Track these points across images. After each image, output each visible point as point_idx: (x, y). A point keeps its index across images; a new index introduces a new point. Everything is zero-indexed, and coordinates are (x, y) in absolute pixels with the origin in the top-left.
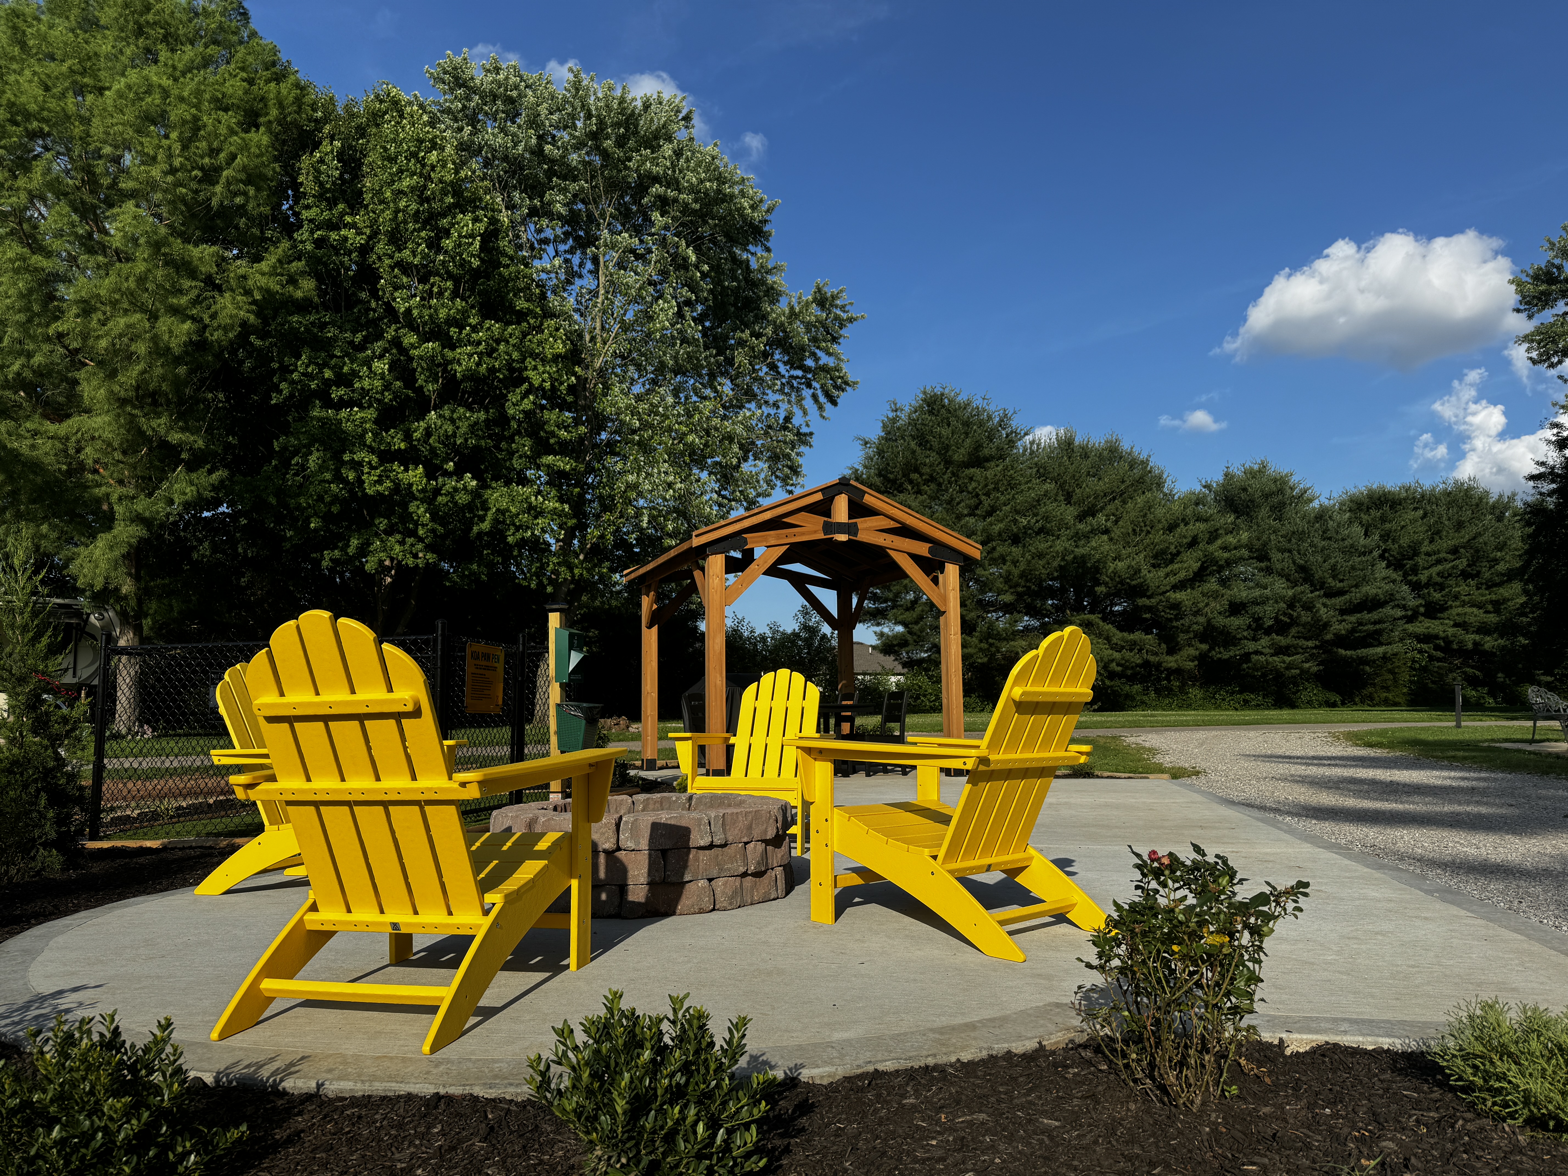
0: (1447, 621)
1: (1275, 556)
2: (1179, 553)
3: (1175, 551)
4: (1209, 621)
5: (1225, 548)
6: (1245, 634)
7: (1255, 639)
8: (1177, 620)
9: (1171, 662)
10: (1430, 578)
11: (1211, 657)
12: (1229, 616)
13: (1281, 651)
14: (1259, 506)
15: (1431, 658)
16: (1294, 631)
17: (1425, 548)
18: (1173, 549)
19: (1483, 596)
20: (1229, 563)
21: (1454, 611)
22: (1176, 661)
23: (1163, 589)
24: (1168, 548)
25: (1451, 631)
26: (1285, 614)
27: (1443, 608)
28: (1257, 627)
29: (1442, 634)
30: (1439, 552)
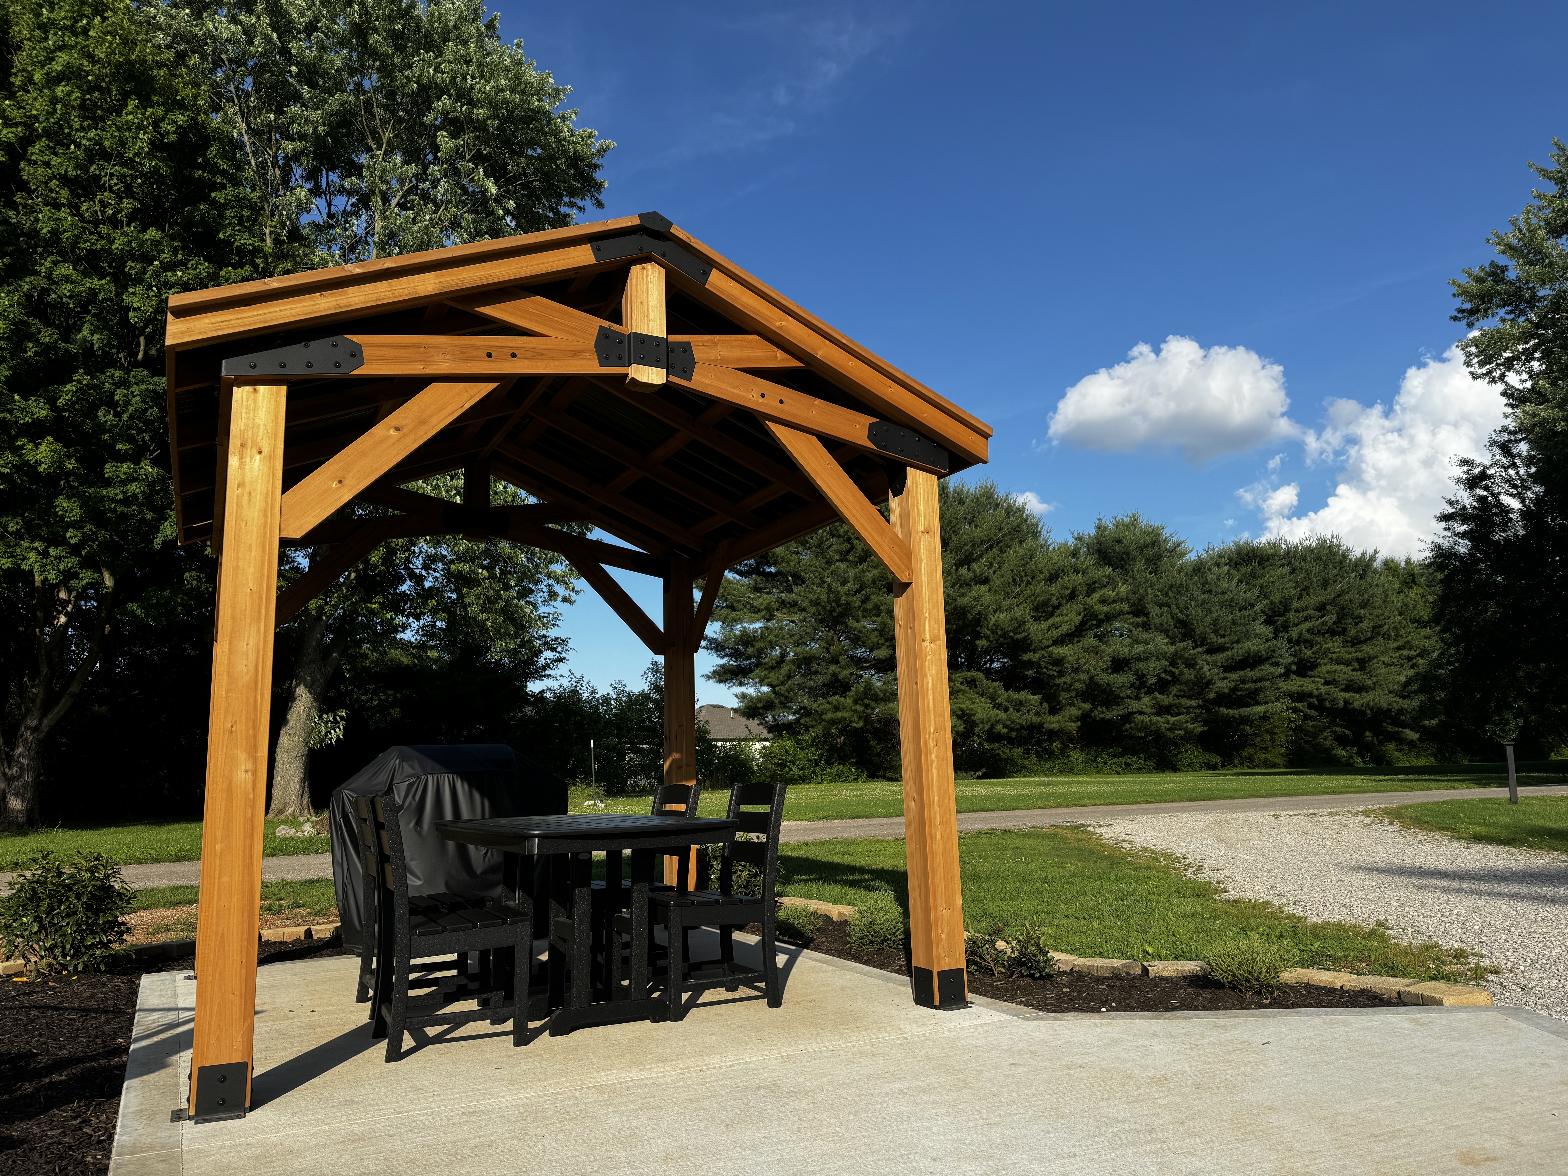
0: (1317, 679)
1: (1154, 610)
2: (1060, 605)
3: (1056, 603)
4: (1091, 678)
5: (1103, 601)
6: (1129, 692)
7: (1138, 698)
8: (1059, 677)
9: (1053, 722)
10: (1300, 634)
11: (1094, 719)
12: (1112, 673)
13: (1161, 710)
14: (1134, 559)
15: (1306, 717)
16: (1174, 690)
17: (1295, 605)
18: (1054, 601)
19: (1349, 653)
20: (1109, 618)
21: (1324, 669)
22: (1059, 721)
23: (1046, 643)
24: (1049, 599)
25: (1324, 689)
26: (1165, 671)
27: (1314, 666)
28: (1141, 685)
29: (1315, 692)
30: (1307, 608)
